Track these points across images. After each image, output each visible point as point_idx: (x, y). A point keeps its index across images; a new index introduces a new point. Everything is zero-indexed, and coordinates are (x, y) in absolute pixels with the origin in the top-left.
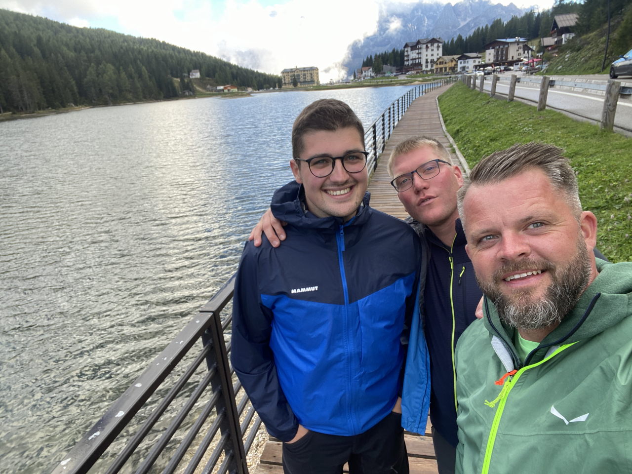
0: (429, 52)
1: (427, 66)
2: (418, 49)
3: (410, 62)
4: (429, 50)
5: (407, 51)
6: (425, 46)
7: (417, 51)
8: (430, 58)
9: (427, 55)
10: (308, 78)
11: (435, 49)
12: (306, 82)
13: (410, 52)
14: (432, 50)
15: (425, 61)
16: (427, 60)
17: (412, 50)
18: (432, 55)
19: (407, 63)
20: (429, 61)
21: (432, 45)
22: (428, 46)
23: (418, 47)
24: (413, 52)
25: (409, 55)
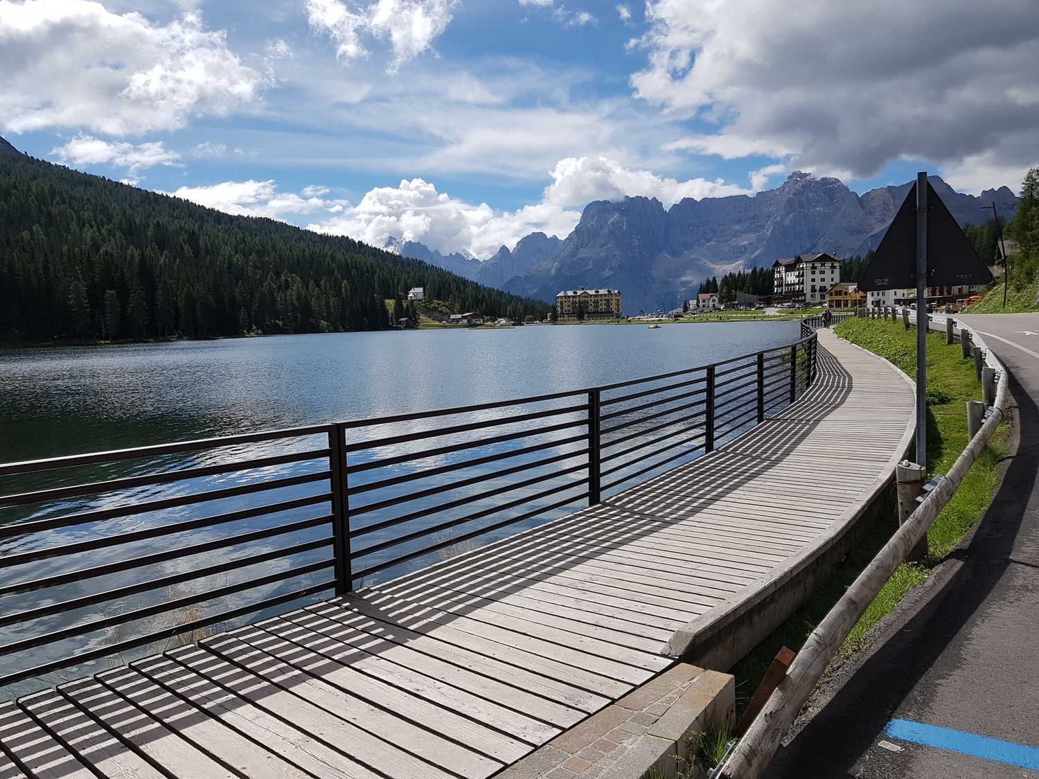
0: (818, 276)
1: (813, 297)
2: (799, 269)
3: (785, 289)
4: (818, 272)
5: (779, 272)
6: (809, 265)
7: (797, 273)
8: (818, 285)
9: (813, 280)
10: (603, 308)
11: (828, 271)
12: (598, 312)
13: (783, 274)
14: (823, 272)
15: (810, 288)
16: (813, 287)
17: (787, 271)
18: (823, 280)
19: (779, 290)
20: (817, 288)
21: (823, 265)
22: (815, 265)
23: (797, 267)
24: (790, 273)
25: (782, 279)
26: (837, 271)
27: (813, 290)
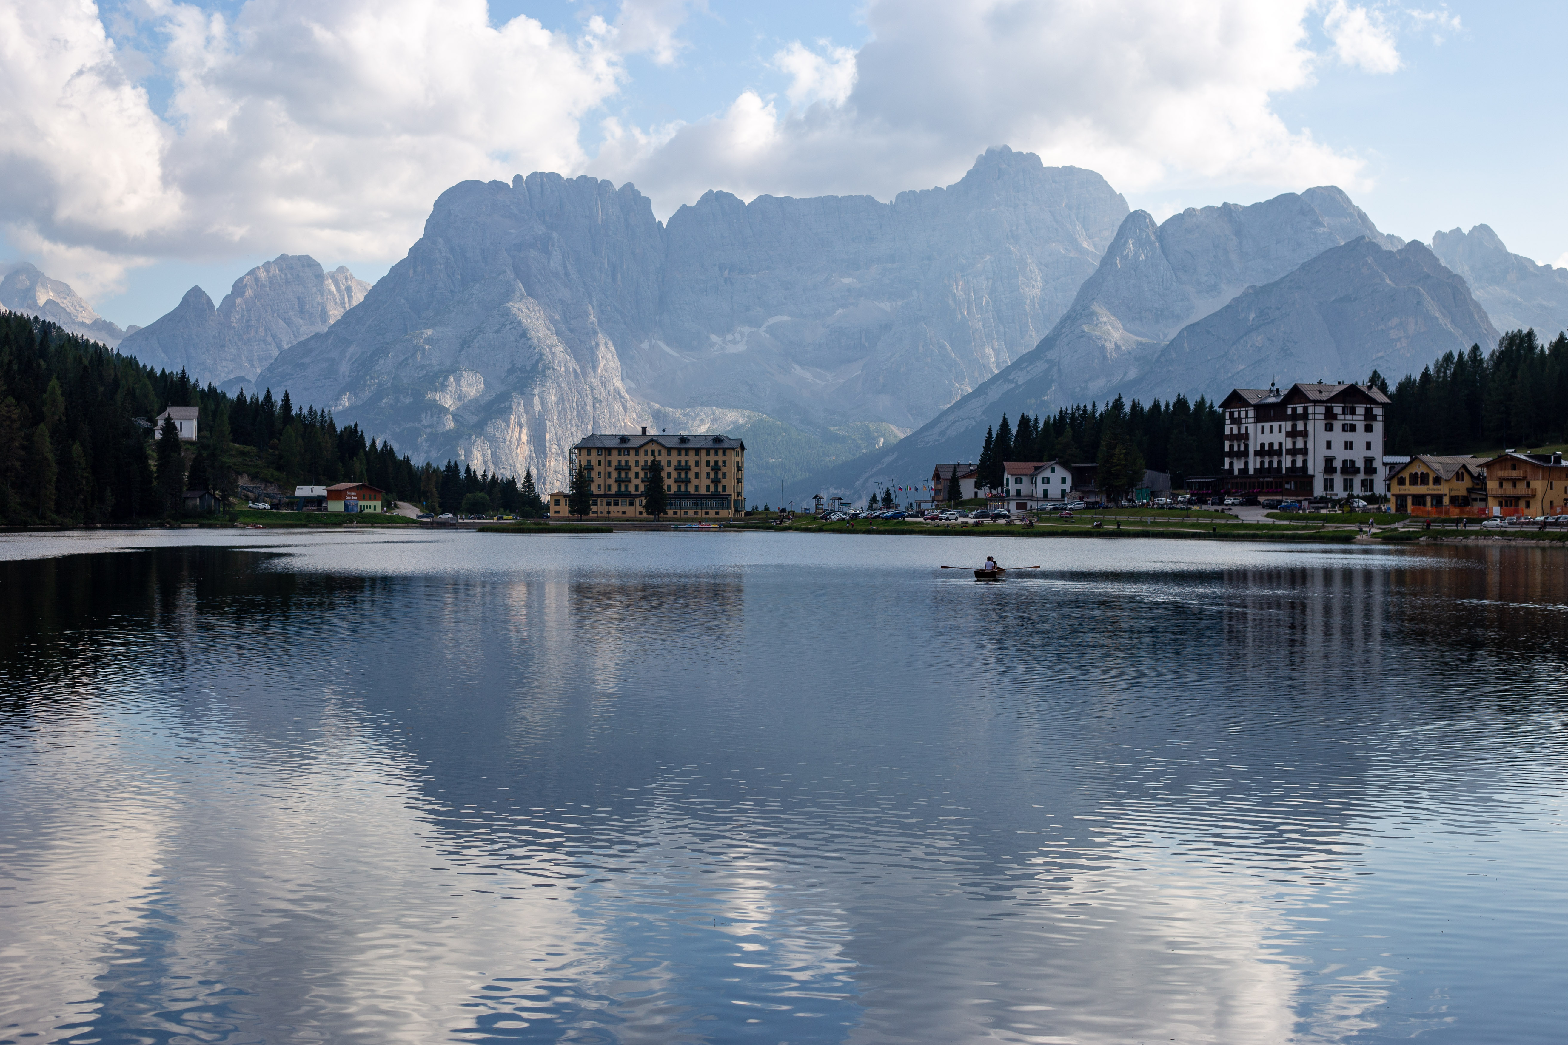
0: (1338, 437)
1: (1329, 485)
2: (1294, 417)
3: (1253, 463)
5: (1237, 421)
6: (1321, 409)
7: (1287, 426)
8: (1340, 455)
10: (702, 484)
12: (687, 496)
13: (1251, 427)
15: (1321, 465)
16: (1329, 461)
17: (1258, 419)
19: (1238, 465)
20: (1338, 464)
21: (1349, 411)
22: (1334, 410)
23: (1289, 412)
24: (1267, 425)
25: (1246, 437)
26: (1379, 429)
27: (1329, 467)
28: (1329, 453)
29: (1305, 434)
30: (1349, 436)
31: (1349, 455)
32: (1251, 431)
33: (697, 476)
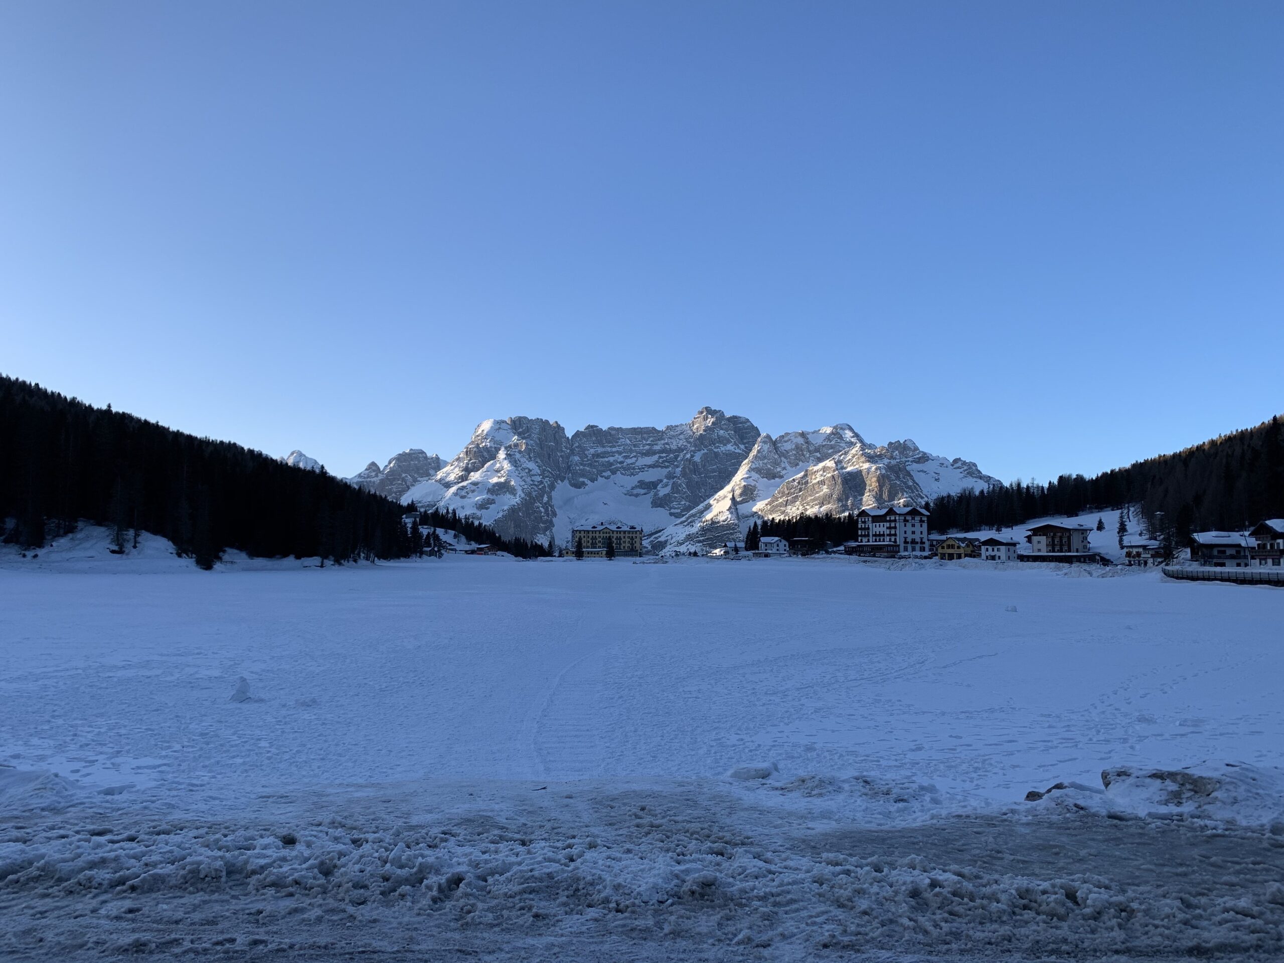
0: (909, 529)
1: (906, 548)
2: (890, 521)
3: (872, 539)
4: (909, 525)
5: (864, 522)
6: (901, 518)
7: (887, 524)
8: (910, 537)
9: (905, 532)
10: (626, 546)
11: (918, 525)
12: (621, 550)
13: (870, 525)
14: (913, 526)
15: (902, 540)
16: (905, 539)
17: (873, 522)
18: (913, 533)
20: (909, 540)
21: (913, 519)
22: (907, 518)
23: (888, 519)
24: (878, 524)
25: (868, 528)
26: (925, 525)
27: (906, 542)
28: (906, 536)
29: (895, 528)
30: (913, 529)
31: (913, 536)
32: (870, 527)
33: (625, 542)
